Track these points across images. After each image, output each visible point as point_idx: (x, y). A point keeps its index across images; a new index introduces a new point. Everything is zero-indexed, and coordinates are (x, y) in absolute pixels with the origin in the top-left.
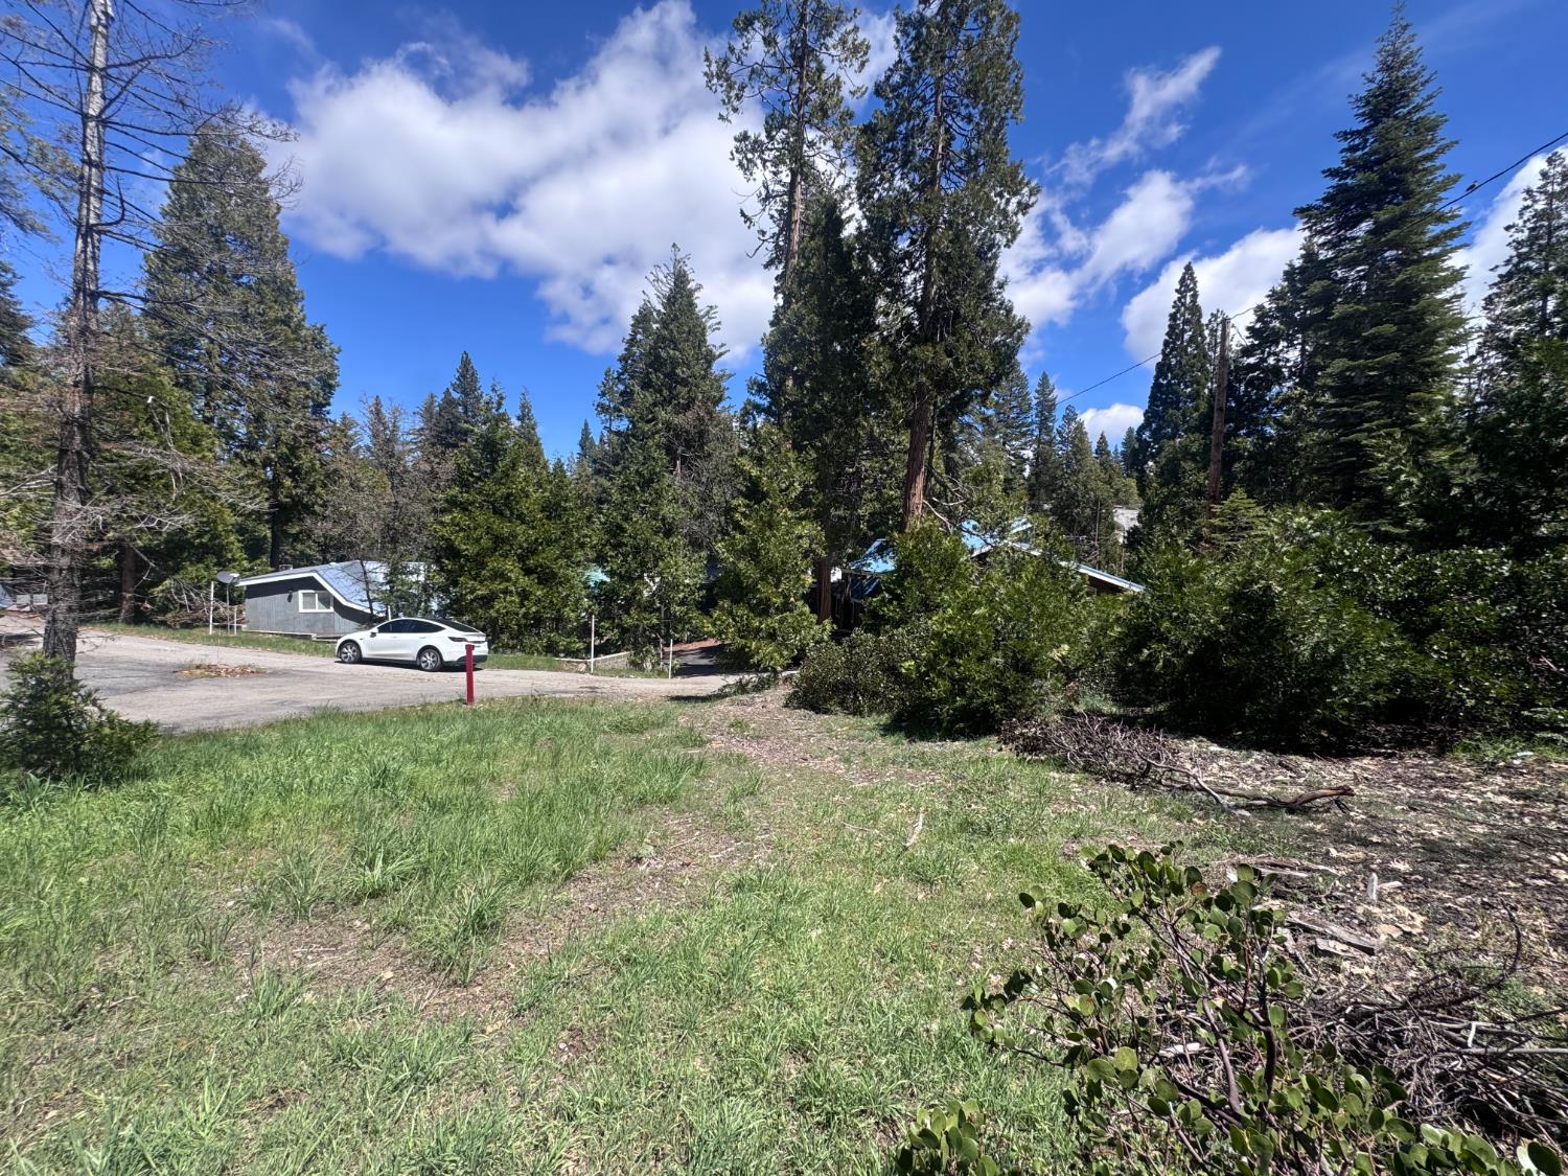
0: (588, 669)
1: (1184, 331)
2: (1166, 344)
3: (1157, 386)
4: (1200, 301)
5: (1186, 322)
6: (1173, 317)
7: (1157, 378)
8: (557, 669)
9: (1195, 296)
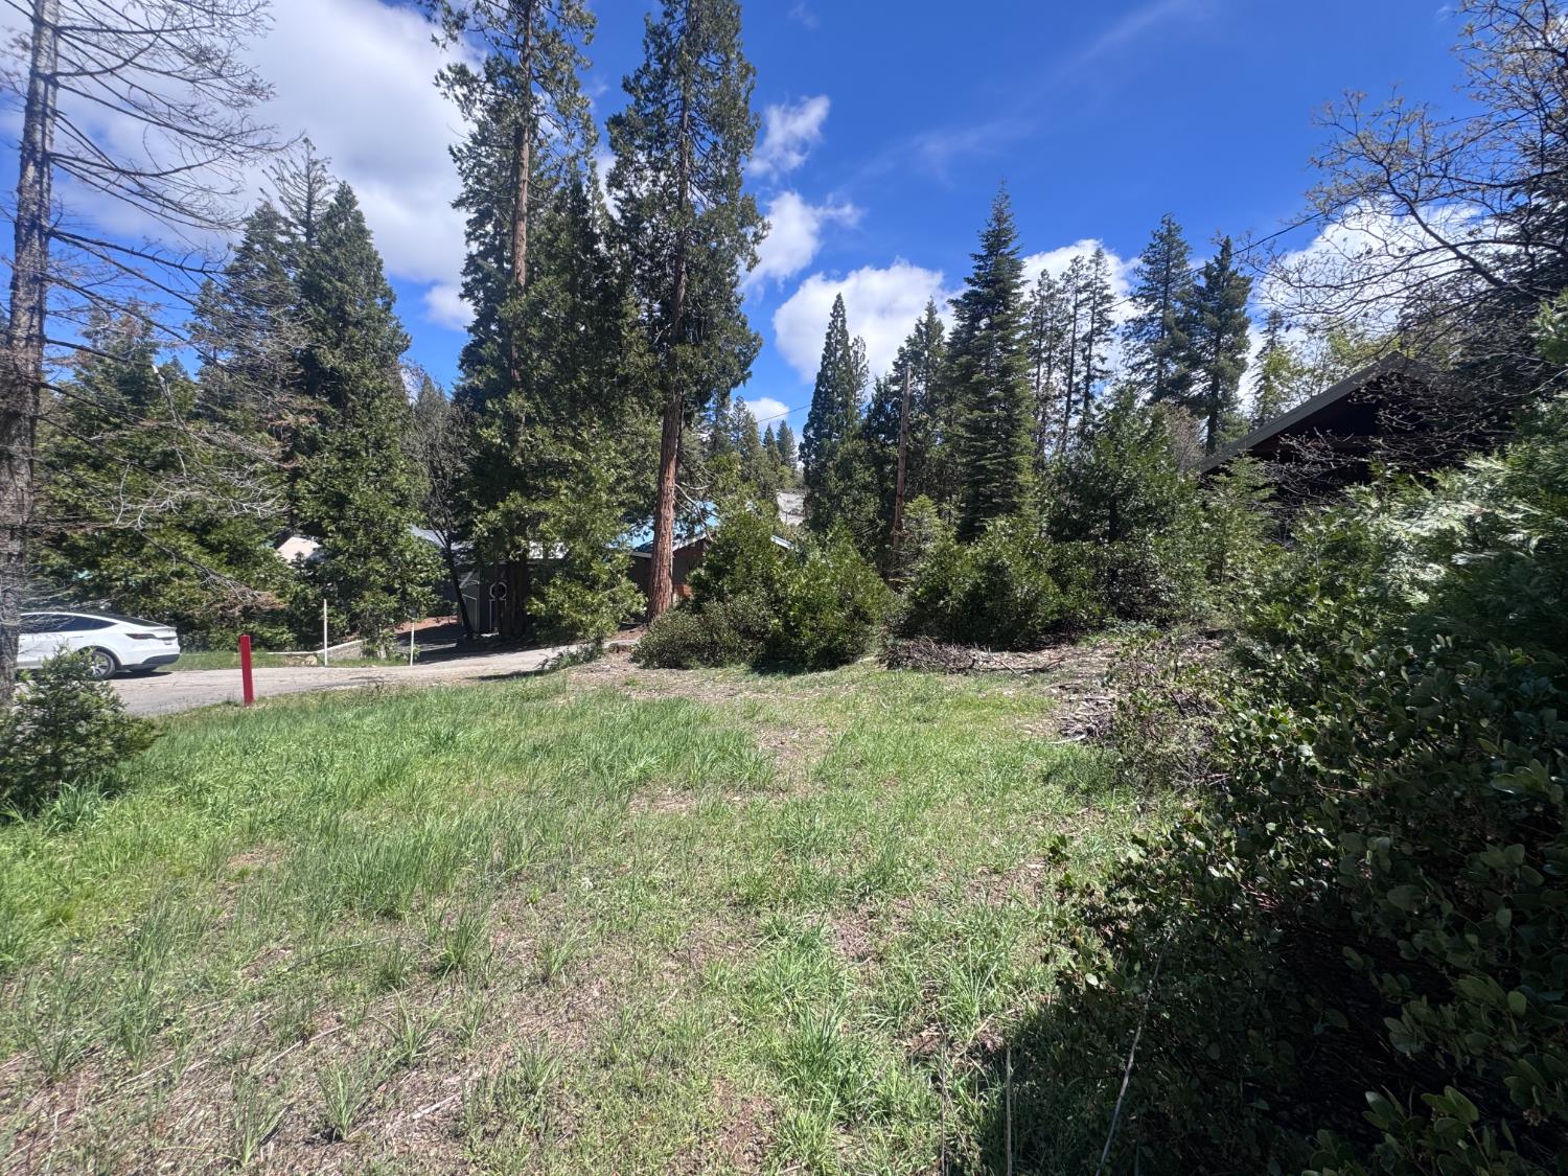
0: (321, 663)
1: (836, 350)
2: (824, 358)
3: (818, 392)
4: (847, 327)
5: (837, 342)
6: (829, 336)
7: (818, 385)
8: (281, 665)
9: (844, 321)
